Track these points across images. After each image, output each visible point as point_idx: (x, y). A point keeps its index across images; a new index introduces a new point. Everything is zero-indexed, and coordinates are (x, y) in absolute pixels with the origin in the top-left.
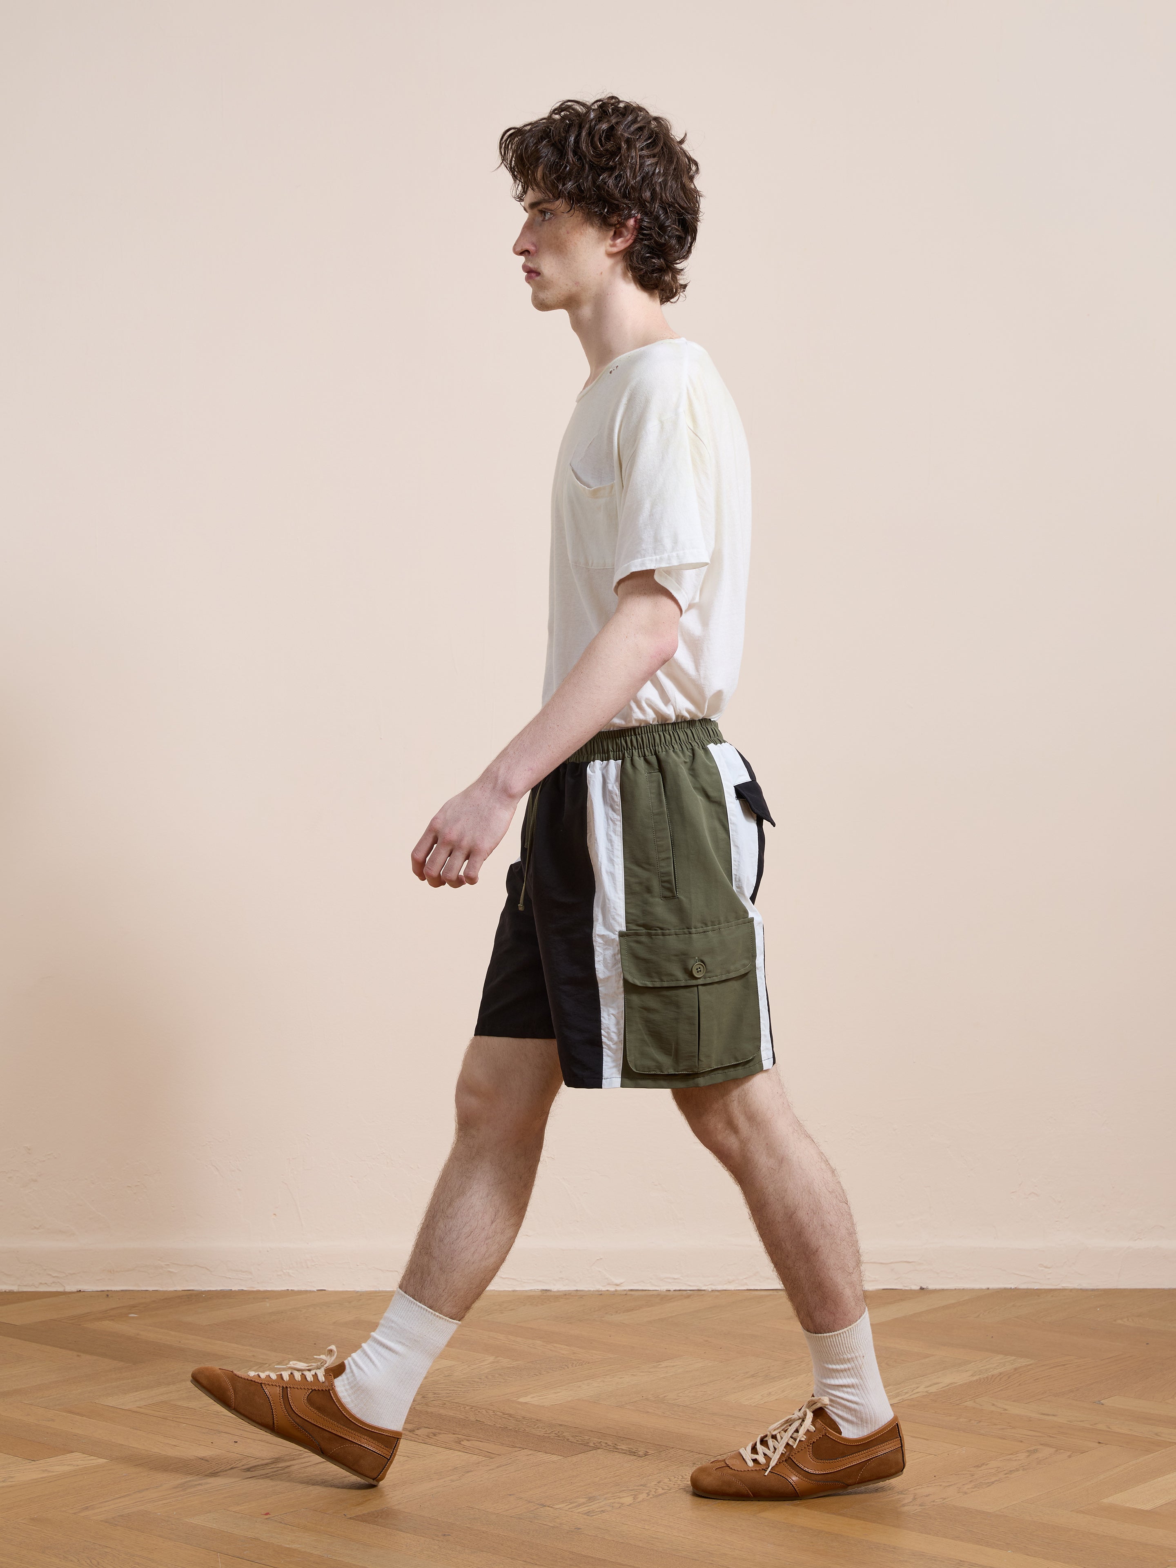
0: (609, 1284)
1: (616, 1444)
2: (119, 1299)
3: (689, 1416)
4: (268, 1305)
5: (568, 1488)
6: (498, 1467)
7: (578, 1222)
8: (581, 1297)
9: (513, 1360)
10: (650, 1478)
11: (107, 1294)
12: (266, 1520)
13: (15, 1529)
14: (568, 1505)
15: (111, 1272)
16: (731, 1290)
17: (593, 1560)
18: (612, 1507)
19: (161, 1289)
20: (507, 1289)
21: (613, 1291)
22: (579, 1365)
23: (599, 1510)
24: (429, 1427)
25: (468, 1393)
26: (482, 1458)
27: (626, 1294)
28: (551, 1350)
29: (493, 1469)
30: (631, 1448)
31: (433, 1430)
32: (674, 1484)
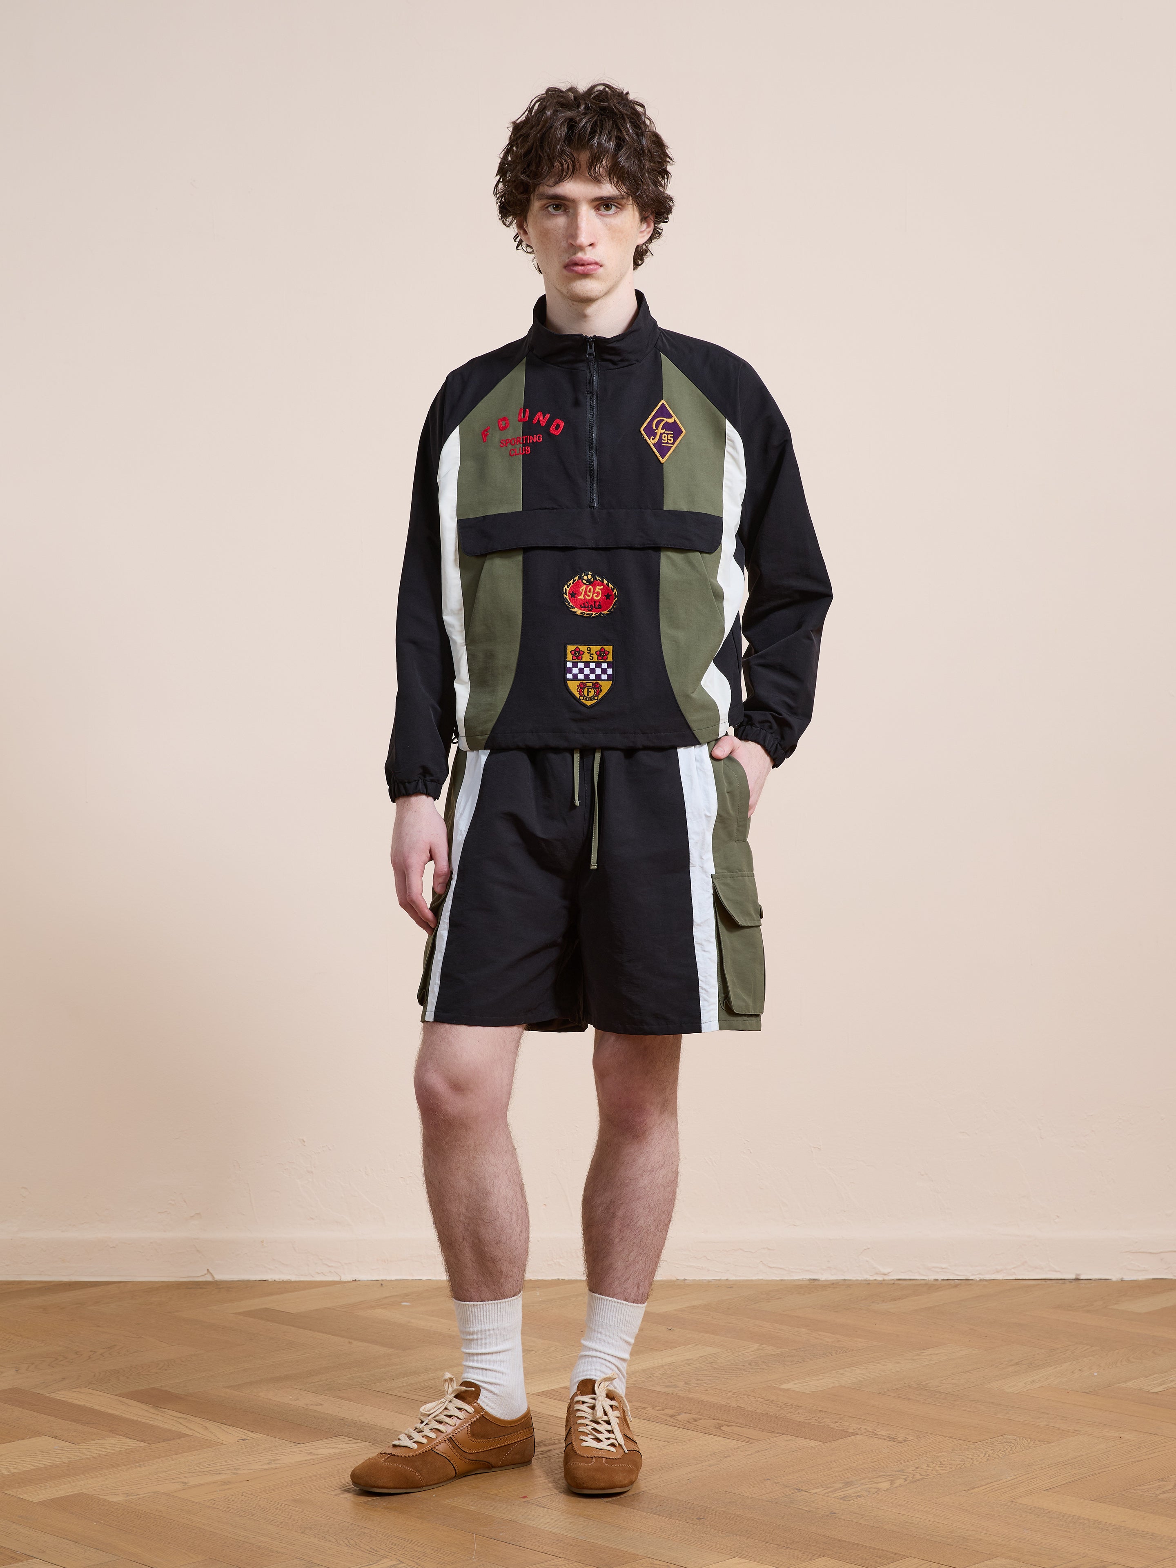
0: (877, 1274)
1: (875, 1430)
2: (393, 1288)
3: (950, 1403)
4: (538, 1294)
5: (826, 1472)
6: (756, 1452)
7: (845, 1212)
8: (849, 1286)
9: (778, 1347)
10: (908, 1463)
11: (381, 1284)
12: (524, 1503)
13: (277, 1509)
14: (825, 1490)
15: (385, 1262)
16: (999, 1280)
17: (847, 1544)
18: (869, 1492)
19: (434, 1279)
20: (775, 1279)
21: (881, 1280)
22: (843, 1353)
23: (855, 1495)
24: (690, 1412)
25: (730, 1379)
26: (741, 1444)
27: (894, 1284)
28: (815, 1338)
29: (751, 1454)
30: (891, 1434)
31: (695, 1416)
32: (932, 1470)
